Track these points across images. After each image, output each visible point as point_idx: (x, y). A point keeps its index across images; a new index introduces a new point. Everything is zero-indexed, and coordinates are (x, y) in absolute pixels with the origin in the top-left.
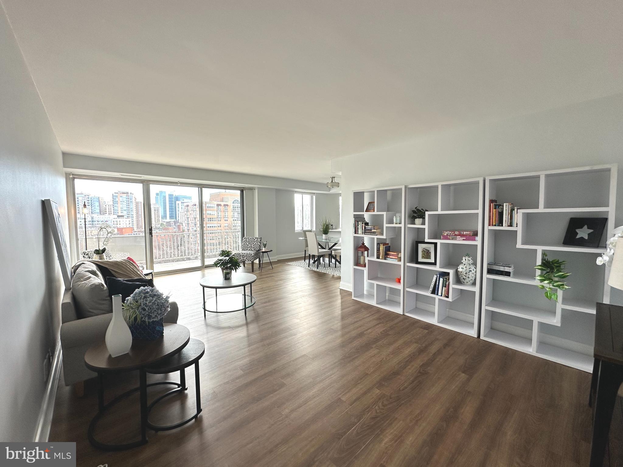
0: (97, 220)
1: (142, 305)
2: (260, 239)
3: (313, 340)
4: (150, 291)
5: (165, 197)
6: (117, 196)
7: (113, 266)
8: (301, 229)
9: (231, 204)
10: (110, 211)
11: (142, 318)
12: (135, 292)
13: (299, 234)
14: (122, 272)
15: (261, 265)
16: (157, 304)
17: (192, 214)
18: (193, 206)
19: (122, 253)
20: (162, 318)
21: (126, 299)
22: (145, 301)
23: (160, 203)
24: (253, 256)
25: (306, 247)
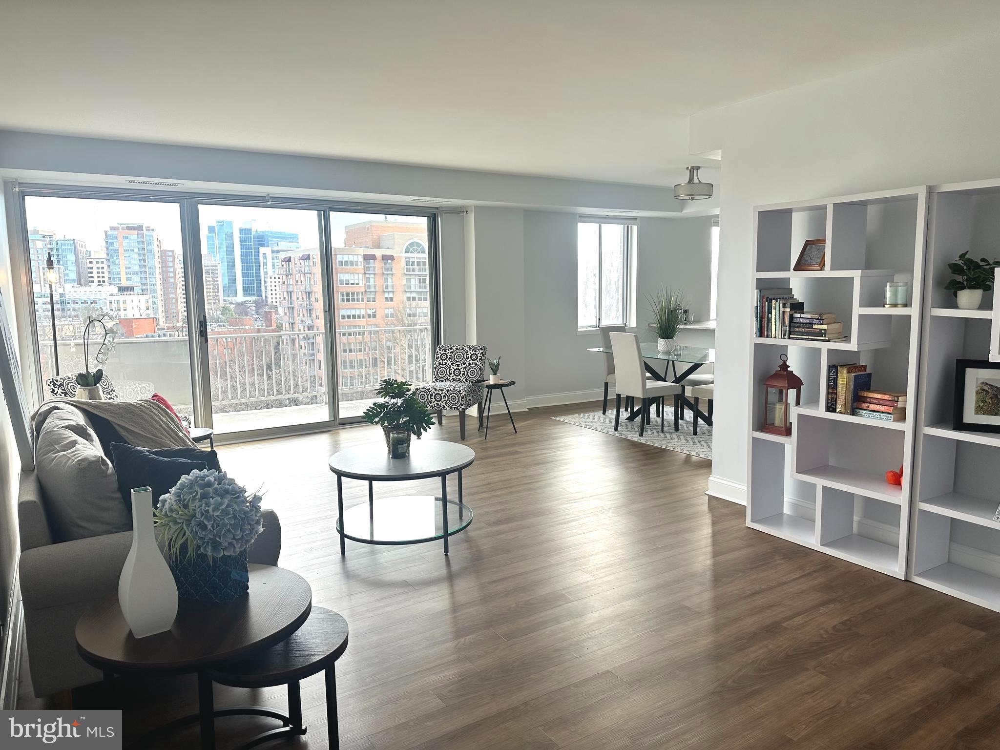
0: (72, 298)
1: (197, 515)
2: (481, 351)
3: (630, 634)
4: (215, 480)
5: (231, 237)
6: (115, 237)
7: (122, 417)
8: (595, 322)
9: (401, 255)
10: (101, 275)
11: (199, 547)
12: (179, 482)
13: (588, 336)
14: (141, 432)
15: (485, 421)
16: (233, 514)
17: (299, 283)
18: (301, 261)
19: (137, 385)
20: (245, 550)
21: (161, 498)
22: (204, 505)
23: (219, 252)
24: (462, 398)
25: (608, 374)
